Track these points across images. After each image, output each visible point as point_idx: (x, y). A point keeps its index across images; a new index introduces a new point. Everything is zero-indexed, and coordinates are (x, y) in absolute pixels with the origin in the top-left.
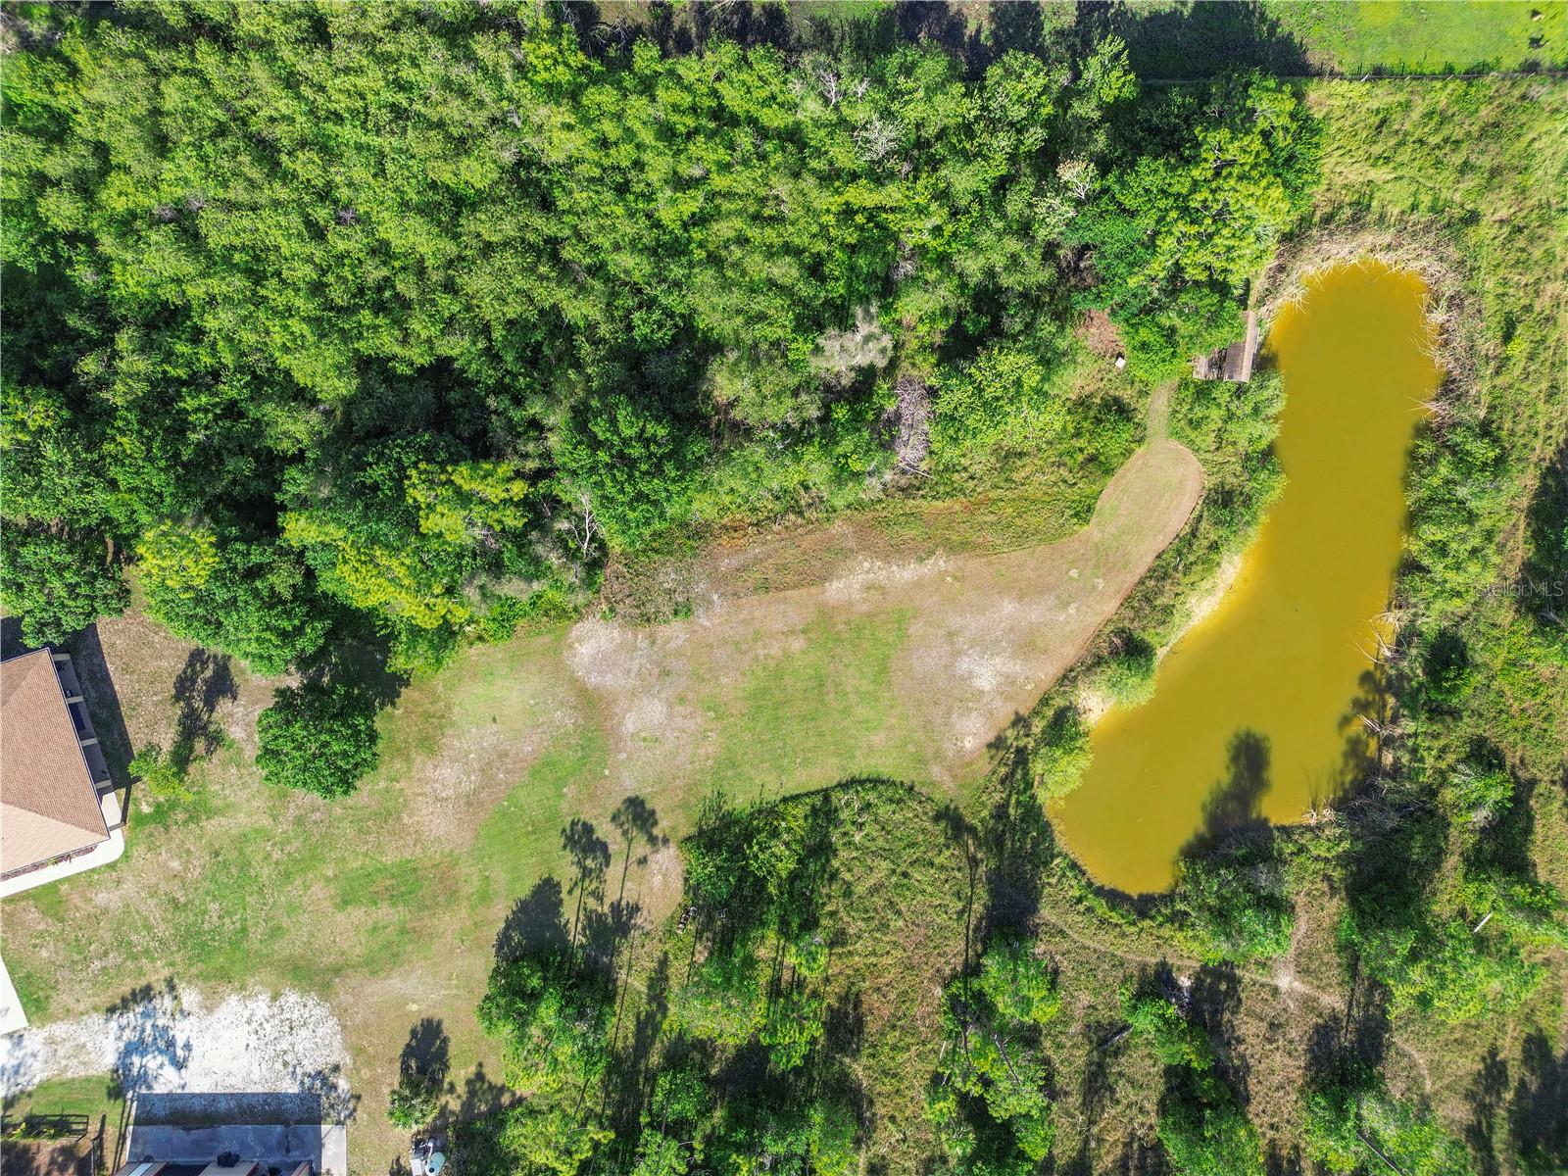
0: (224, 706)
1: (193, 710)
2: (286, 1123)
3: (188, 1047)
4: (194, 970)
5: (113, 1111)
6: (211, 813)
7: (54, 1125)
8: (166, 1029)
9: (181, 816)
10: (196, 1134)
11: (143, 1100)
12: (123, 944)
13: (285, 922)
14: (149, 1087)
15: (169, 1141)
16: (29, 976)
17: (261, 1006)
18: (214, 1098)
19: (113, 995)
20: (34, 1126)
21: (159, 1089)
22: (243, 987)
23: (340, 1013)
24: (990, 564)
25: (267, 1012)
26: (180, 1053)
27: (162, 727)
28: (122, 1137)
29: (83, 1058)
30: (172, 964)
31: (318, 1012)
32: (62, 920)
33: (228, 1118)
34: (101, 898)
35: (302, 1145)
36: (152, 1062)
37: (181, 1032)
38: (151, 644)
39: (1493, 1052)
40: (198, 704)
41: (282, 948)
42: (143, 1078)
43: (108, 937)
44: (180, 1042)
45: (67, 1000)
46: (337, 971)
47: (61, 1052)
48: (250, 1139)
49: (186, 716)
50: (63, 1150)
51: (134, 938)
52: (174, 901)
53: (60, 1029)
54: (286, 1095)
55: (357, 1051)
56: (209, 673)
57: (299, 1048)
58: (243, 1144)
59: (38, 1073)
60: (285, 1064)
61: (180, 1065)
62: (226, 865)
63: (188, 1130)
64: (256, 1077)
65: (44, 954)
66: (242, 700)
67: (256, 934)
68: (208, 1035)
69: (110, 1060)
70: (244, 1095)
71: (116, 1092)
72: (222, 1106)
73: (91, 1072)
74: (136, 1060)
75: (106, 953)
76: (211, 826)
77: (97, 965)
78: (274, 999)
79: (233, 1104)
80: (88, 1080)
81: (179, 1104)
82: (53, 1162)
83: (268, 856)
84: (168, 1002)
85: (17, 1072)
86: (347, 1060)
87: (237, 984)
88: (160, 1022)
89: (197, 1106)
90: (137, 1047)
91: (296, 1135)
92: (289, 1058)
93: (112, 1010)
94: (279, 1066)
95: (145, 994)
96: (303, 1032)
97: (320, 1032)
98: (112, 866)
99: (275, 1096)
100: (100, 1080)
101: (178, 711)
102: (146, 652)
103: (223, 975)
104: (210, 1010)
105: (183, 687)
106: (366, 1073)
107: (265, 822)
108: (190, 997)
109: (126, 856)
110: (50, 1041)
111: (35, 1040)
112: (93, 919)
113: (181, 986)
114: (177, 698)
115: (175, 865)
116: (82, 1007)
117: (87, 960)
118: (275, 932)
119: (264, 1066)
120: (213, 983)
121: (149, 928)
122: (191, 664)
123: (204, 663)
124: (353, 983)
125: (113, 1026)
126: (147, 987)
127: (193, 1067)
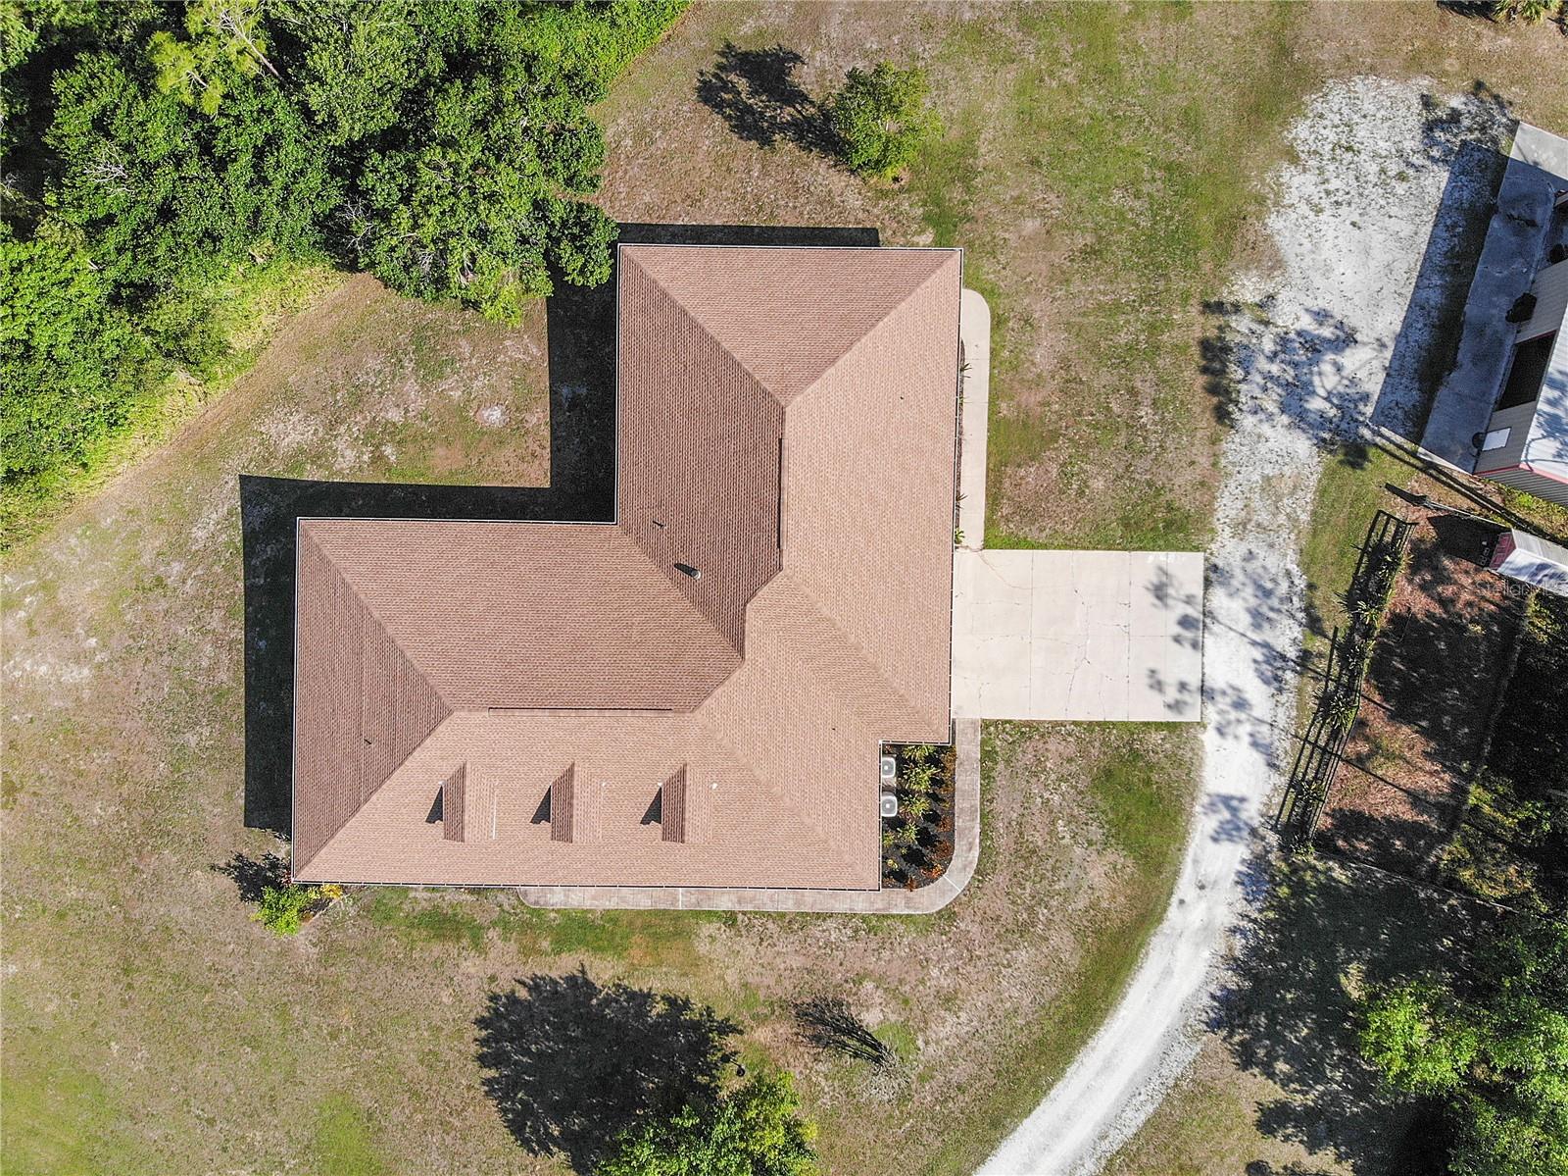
0: (803, 77)
1: (794, 124)
2: (1491, 210)
3: (1321, 316)
4: (1207, 267)
5: (1384, 470)
6: (968, 149)
7: (1373, 568)
8: (1283, 341)
9: (956, 193)
10: (1464, 355)
11: (1383, 416)
12: (1126, 358)
13: (1178, 100)
14: (1365, 398)
15: (1461, 398)
16: (1126, 523)
17: (1299, 184)
18: (1416, 305)
19: (1201, 403)
20: (1365, 590)
21: (1374, 385)
22: (1261, 200)
23: (1349, 67)
25: (1311, 178)
26: (1327, 332)
27: (804, 176)
28: (1428, 467)
29: (1285, 487)
30: (1185, 298)
31: (1337, 98)
32: (1054, 436)
33: (1457, 296)
34: (1042, 357)
35: (1529, 199)
36: (1326, 379)
37: (1292, 316)
38: (667, 156)
40: (787, 114)
41: (1221, 118)
42: (1348, 403)
43: (1106, 378)
44: (1306, 323)
45: (1184, 478)
46: (1283, 51)
47: (1264, 517)
48: (1498, 273)
49: (800, 138)
50: (1414, 569)
51: (1123, 338)
52: (1090, 253)
53: (1227, 507)
54: (1449, 192)
55: (1414, 64)
56: (742, 84)
57: (1383, 146)
58: (1502, 287)
59: (1281, 562)
60: (1401, 177)
61: (1346, 339)
62: (1060, 156)
63: (1454, 365)
64: (1406, 229)
65: (1098, 484)
66: (804, 49)
67: (1183, 151)
68: (1318, 281)
69: (1302, 446)
70: (1427, 257)
71: (1356, 454)
72: (1435, 297)
73: (1314, 479)
74: (1316, 404)
75: (1133, 392)
76: (987, 152)
77: (1145, 413)
78: (1294, 158)
79: (1436, 280)
80: (1322, 492)
81: (1411, 363)
82: (1424, 587)
83: (1067, 90)
84: (1242, 324)
85: (1268, 594)
86: (1424, 83)
87: (1252, 208)
88: (1268, 345)
89: (1422, 336)
90: (1294, 395)
91: (1513, 202)
92: (1393, 168)
93: (1222, 415)
94: (1400, 188)
95: (1215, 354)
96: (1361, 133)
97: (1368, 107)
98: (998, 322)
99: (1443, 211)
100: (1330, 474)
101: (786, 148)
102: (676, 165)
103: (1231, 225)
104: (1278, 264)
105: (749, 126)
106: (1451, 64)
107: (1010, 75)
108: (1247, 288)
109: (989, 293)
110: (1241, 527)
111: (1228, 549)
112: (1071, 386)
113: (1225, 295)
114: (765, 140)
115: (1031, 225)
116: (1204, 461)
117: (1133, 425)
118: (1191, 122)
119: (1394, 211)
120: (1237, 246)
121: (1117, 308)
122: (718, 106)
123: (725, 86)
124: (1309, 32)
125: (1248, 422)
126: (1206, 345)
127: (1355, 320)
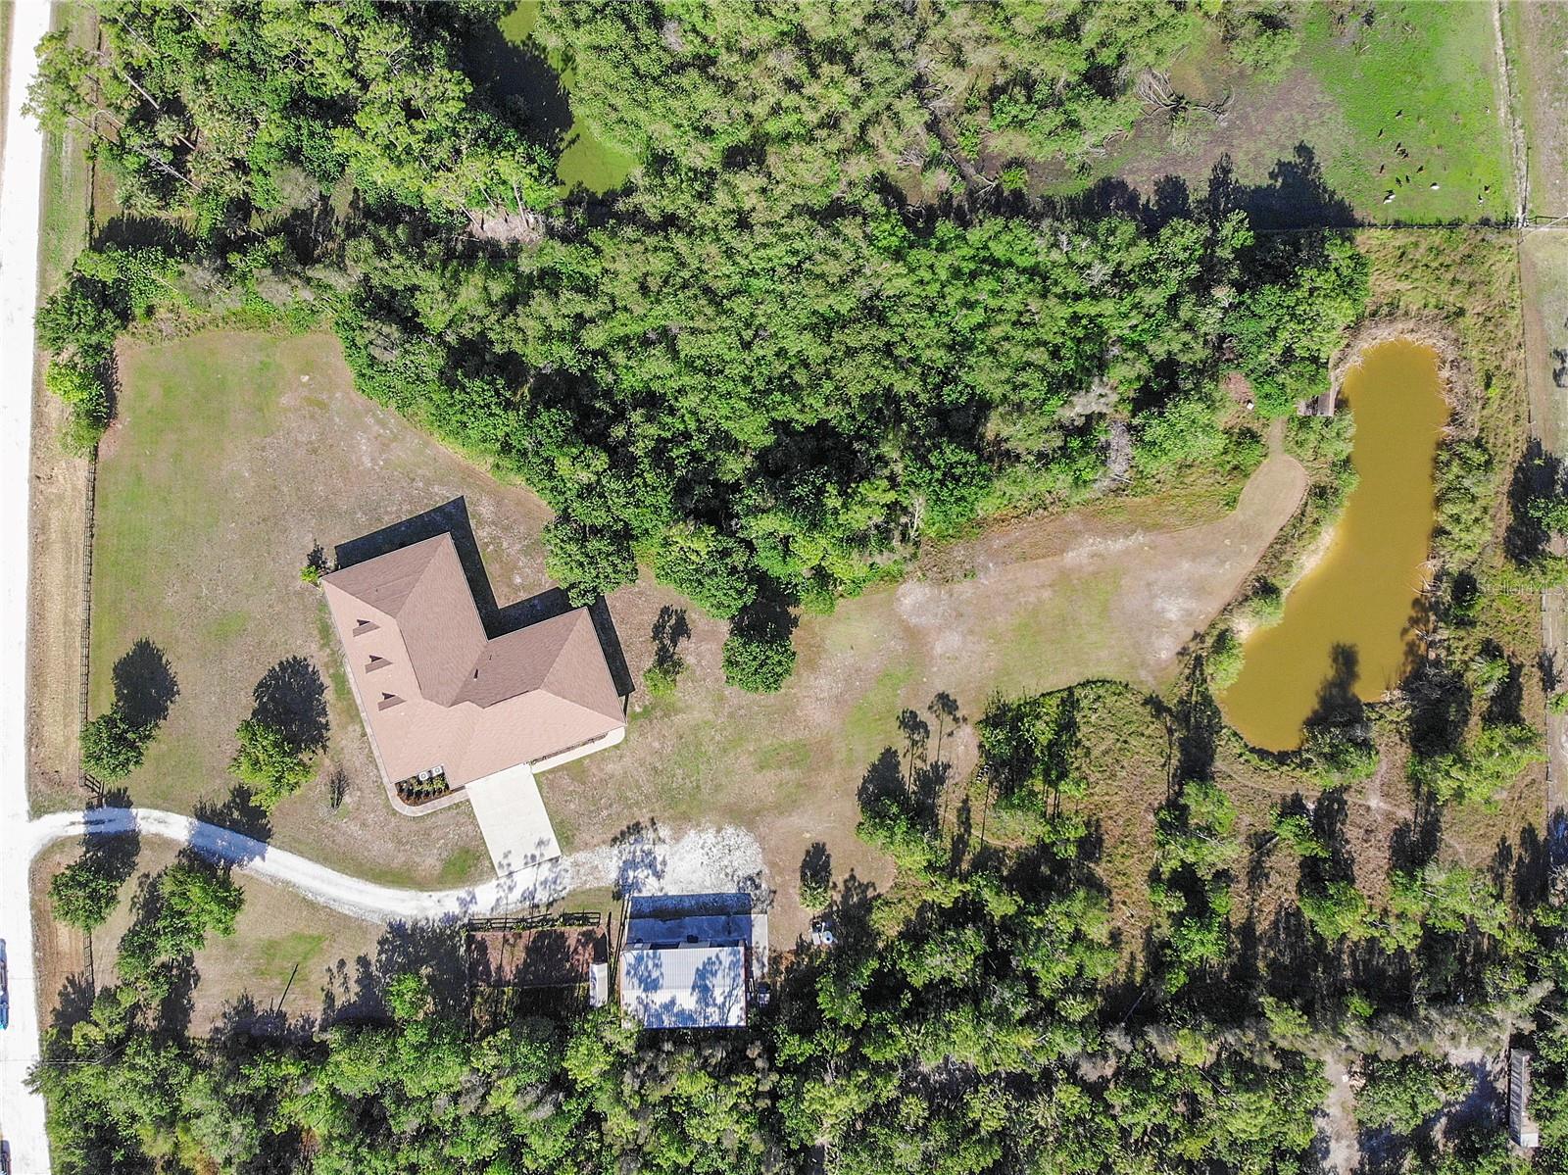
0: (683, 642)
1: (664, 646)
2: (728, 914)
3: (664, 863)
4: (667, 814)
5: (615, 908)
6: (677, 711)
7: (578, 919)
8: (650, 853)
9: (659, 714)
10: (669, 923)
11: (635, 901)
12: (622, 798)
13: (724, 781)
14: (640, 891)
15: (653, 928)
16: (562, 821)
17: (710, 837)
18: (681, 898)
19: (616, 831)
20: (568, 919)
21: (645, 893)
22: (698, 825)
23: (761, 840)
24: (1172, 538)
25: (714, 840)
26: (659, 867)
27: (645, 657)
28: (623, 925)
29: (597, 875)
30: (652, 811)
31: (747, 840)
32: (584, 783)
33: (690, 913)
34: (610, 767)
35: (739, 929)
36: (642, 873)
37: (660, 852)
38: (637, 606)
39: (1504, 839)
40: (667, 642)
41: (723, 798)
42: (635, 885)
43: (612, 793)
44: (659, 859)
45: (586, 837)
46: (758, 812)
47: (582, 871)
48: (705, 926)
49: (660, 650)
50: (583, 934)
51: (629, 794)
52: (655, 769)
53: (581, 856)
54: (728, 895)
55: (772, 865)
56: (673, 622)
57: (735, 864)
58: (700, 929)
59: (568, 883)
60: (727, 875)
61: (659, 876)
62: (686, 745)
63: (664, 920)
64: (708, 884)
65: (572, 806)
66: (693, 639)
67: (706, 789)
68: (676, 858)
69: (614, 875)
70: (700, 896)
71: (618, 896)
72: (687, 904)
73: (602, 884)
74: (631, 874)
75: (611, 805)
76: (677, 719)
77: (605, 813)
78: (718, 832)
79: (693, 902)
80: (599, 889)
81: (658, 904)
82: (578, 941)
83: (713, 738)
84: (651, 835)
85: (555, 883)
86: (766, 871)
87: (694, 823)
88: (646, 848)
89: (670, 904)
90: (631, 864)
91: (733, 921)
92: (729, 871)
93: (615, 840)
94: (722, 876)
95: (636, 828)
96: (737, 853)
97: (748, 853)
98: (617, 747)
99: (720, 895)
100: (607, 889)
101: (655, 646)
102: (635, 610)
103: (686, 817)
104: (677, 840)
105: (658, 630)
106: (778, 879)
107: (711, 716)
108: (664, 832)
109: (626, 739)
110: (576, 864)
111: (566, 862)
112: (604, 782)
113: (659, 825)
114: (654, 638)
115: (656, 745)
116: (595, 841)
117: (599, 810)
118: (718, 788)
119: (713, 876)
120: (679, 822)
121: (639, 787)
122: (661, 616)
123: (670, 616)
124: (769, 820)
125: (615, 851)
126: (638, 824)
127: (667, 877)
